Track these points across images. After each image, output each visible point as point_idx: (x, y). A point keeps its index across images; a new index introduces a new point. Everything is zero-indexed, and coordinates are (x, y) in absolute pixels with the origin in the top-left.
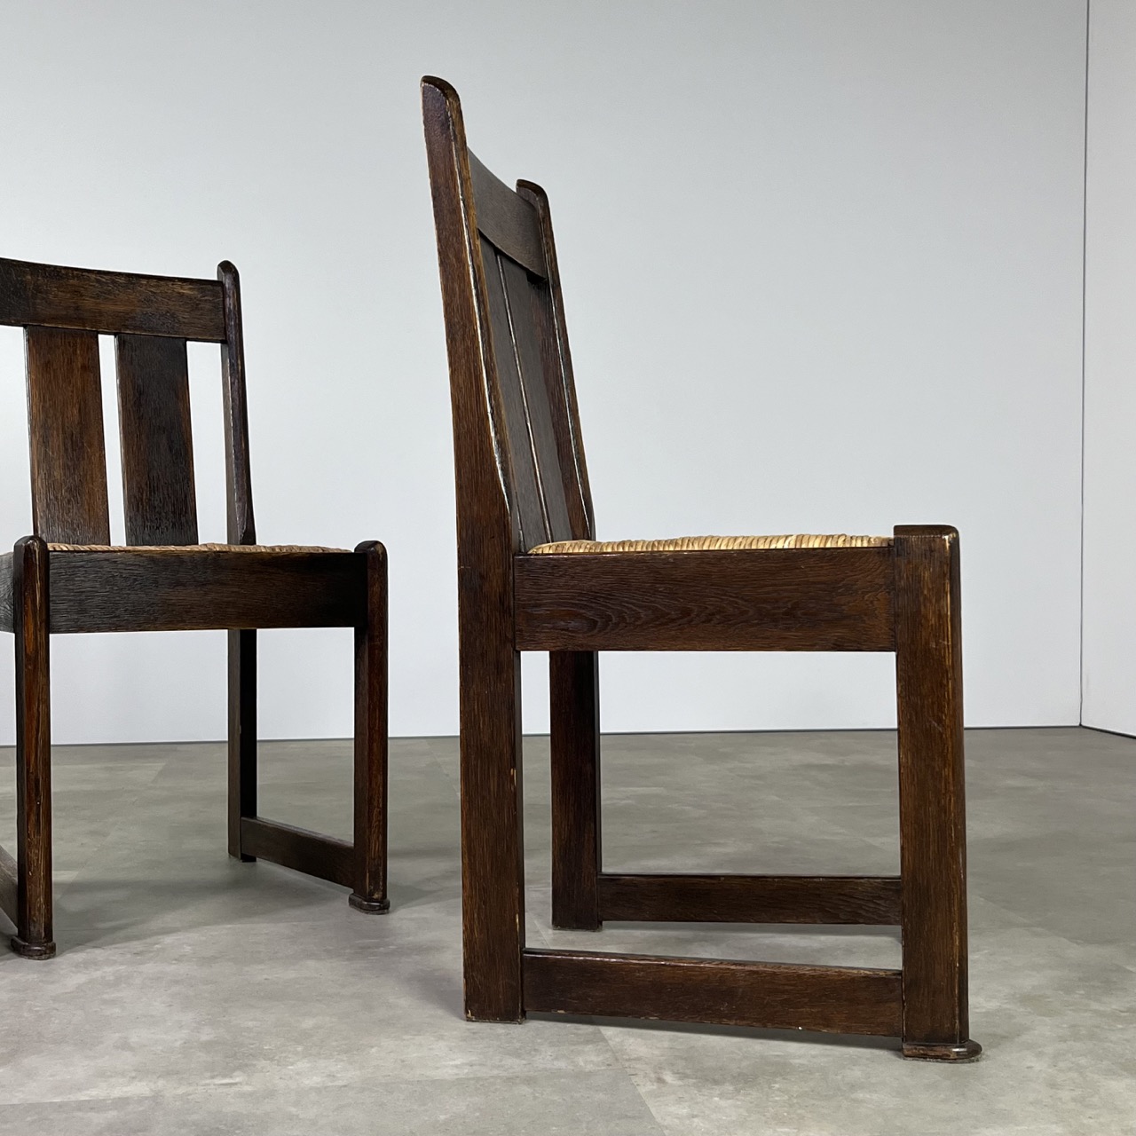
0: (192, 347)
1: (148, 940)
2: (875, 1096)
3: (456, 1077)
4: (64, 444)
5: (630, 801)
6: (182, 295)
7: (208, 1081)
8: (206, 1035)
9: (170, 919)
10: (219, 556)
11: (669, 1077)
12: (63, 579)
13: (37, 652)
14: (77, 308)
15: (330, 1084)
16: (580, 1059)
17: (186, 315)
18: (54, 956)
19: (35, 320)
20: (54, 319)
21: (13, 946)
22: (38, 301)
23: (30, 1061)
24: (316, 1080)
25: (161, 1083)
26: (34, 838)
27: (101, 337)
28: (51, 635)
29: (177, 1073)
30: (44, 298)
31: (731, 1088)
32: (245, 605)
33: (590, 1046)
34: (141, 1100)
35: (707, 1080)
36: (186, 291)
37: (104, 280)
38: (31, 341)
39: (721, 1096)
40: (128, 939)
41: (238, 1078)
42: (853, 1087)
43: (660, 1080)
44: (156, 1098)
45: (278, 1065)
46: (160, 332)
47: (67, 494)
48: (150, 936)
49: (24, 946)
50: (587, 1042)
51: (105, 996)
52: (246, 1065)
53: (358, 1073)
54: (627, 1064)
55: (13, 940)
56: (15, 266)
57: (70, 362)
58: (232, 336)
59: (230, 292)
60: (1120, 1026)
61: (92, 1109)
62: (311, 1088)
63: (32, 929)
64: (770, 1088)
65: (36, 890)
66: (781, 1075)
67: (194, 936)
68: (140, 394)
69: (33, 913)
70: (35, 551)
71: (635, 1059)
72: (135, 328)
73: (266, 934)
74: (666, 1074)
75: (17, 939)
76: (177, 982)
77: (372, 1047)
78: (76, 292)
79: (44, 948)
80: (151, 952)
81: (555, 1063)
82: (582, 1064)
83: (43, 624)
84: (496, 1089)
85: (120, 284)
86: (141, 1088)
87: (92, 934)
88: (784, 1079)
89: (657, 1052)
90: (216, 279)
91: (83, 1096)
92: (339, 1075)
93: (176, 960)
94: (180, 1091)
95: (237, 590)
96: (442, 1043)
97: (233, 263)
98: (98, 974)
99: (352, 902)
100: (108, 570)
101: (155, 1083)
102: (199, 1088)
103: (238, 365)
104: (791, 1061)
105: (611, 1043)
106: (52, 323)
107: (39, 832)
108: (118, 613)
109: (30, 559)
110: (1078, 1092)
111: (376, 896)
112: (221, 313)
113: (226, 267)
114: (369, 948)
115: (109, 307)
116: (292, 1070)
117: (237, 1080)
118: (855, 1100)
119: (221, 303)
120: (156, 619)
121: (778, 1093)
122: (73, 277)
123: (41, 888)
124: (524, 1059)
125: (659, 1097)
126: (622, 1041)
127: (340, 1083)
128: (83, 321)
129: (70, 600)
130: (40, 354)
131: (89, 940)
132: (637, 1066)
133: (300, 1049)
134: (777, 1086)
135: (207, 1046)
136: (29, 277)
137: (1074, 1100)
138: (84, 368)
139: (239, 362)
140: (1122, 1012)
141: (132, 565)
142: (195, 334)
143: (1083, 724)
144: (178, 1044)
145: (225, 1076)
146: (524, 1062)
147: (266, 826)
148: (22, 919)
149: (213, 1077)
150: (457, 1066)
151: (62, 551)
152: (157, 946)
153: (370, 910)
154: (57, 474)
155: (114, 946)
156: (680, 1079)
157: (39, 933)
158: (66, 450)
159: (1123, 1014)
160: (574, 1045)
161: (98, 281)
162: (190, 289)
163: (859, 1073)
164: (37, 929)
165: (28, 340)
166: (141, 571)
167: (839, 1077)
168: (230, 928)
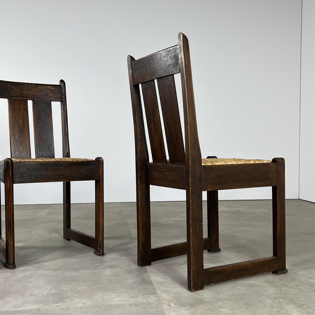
0: (53, 103)
1: (40, 264)
2: (225, 310)
3: (117, 304)
4: (19, 130)
5: (173, 222)
6: (50, 89)
7: (52, 305)
8: (53, 292)
9: (46, 257)
10: (58, 162)
11: (172, 305)
12: (17, 169)
13: (10, 189)
14: (22, 93)
15: (84, 306)
16: (150, 299)
17: (51, 94)
18: (15, 268)
19: (11, 97)
20: (15, 96)
21: (5, 266)
22: (11, 92)
23: (7, 299)
24: (80, 305)
25: (40, 305)
26: (10, 238)
27: (28, 101)
28: (14, 184)
29: (45, 302)
30: (13, 91)
31: (188, 308)
32: (65, 175)
33: (153, 295)
34: (35, 310)
35: (182, 305)
36: (51, 88)
37: (29, 86)
38: (10, 103)
39: (185, 310)
40: (35, 263)
41: (60, 304)
42: (220, 307)
43: (170, 305)
44: (39, 309)
45: (71, 300)
46: (44, 99)
47: (20, 143)
48: (41, 262)
49: (7, 266)
50: (152, 294)
51: (28, 280)
52: (63, 300)
53: (91, 303)
54: (161, 301)
55: (5, 264)
56: (5, 82)
57: (20, 108)
58: (64, 100)
59: (63, 88)
60: (293, 290)
61: (22, 312)
62: (79, 307)
63: (9, 261)
64: (198, 308)
65: (11, 251)
66: (201, 304)
67: (53, 263)
68: (39, 116)
69: (10, 257)
70: (9, 162)
71: (164, 299)
72: (38, 98)
73: (71, 262)
74: (171, 304)
75: (6, 264)
76: (47, 276)
77: (96, 295)
78: (22, 89)
79: (13, 266)
80: (41, 267)
81: (143, 300)
82: (150, 300)
83: (12, 181)
84: (127, 308)
85: (33, 87)
86: (35, 307)
87: (26, 262)
88: (202, 305)
89: (170, 297)
90: (59, 84)
91: (20, 309)
92: (87, 303)
93: (47, 270)
94: (45, 307)
95: (63, 171)
96: (114, 294)
97: (63, 80)
98: (26, 274)
99: (95, 253)
100: (29, 167)
101: (39, 305)
102: (50, 307)
103: (65, 108)
104: (205, 300)
105: (158, 294)
106: (15, 97)
107: (11, 236)
108: (31, 178)
109: (8, 164)
110: (278, 309)
111: (101, 251)
112: (61, 94)
113: (62, 81)
114: (98, 266)
115: (30, 93)
116: (74, 302)
117: (60, 305)
118: (220, 311)
119: (61, 91)
120: (42, 179)
121: (200, 309)
122: (21, 85)
123: (12, 251)
124: (135, 299)
125: (169, 310)
126: (161, 294)
127: (86, 306)
128: (23, 97)
129: (19, 175)
130: (12, 106)
131: (25, 264)
132: (164, 301)
133: (77, 296)
134: (200, 307)
135: (53, 295)
136: (9, 85)
137: (277, 311)
138: (24, 109)
139: (65, 107)
140: (294, 286)
141: (35, 165)
142: (54, 99)
143: (299, 198)
144: (46, 294)
145: (57, 303)
146: (135, 300)
147: (73, 231)
148: (7, 258)
149: (54, 304)
150: (117, 301)
151: (17, 162)
152: (43, 265)
153: (99, 255)
154: (17, 138)
155: (31, 265)
156: (175, 305)
157: (11, 262)
158: (19, 131)
159: (294, 287)
160: (149, 295)
161: (27, 86)
162: (52, 87)
163: (222, 303)
164: (11, 261)
165: (9, 102)
166: (38, 167)
167: (216, 305)
168: (62, 260)
